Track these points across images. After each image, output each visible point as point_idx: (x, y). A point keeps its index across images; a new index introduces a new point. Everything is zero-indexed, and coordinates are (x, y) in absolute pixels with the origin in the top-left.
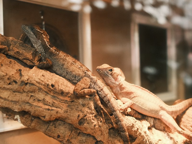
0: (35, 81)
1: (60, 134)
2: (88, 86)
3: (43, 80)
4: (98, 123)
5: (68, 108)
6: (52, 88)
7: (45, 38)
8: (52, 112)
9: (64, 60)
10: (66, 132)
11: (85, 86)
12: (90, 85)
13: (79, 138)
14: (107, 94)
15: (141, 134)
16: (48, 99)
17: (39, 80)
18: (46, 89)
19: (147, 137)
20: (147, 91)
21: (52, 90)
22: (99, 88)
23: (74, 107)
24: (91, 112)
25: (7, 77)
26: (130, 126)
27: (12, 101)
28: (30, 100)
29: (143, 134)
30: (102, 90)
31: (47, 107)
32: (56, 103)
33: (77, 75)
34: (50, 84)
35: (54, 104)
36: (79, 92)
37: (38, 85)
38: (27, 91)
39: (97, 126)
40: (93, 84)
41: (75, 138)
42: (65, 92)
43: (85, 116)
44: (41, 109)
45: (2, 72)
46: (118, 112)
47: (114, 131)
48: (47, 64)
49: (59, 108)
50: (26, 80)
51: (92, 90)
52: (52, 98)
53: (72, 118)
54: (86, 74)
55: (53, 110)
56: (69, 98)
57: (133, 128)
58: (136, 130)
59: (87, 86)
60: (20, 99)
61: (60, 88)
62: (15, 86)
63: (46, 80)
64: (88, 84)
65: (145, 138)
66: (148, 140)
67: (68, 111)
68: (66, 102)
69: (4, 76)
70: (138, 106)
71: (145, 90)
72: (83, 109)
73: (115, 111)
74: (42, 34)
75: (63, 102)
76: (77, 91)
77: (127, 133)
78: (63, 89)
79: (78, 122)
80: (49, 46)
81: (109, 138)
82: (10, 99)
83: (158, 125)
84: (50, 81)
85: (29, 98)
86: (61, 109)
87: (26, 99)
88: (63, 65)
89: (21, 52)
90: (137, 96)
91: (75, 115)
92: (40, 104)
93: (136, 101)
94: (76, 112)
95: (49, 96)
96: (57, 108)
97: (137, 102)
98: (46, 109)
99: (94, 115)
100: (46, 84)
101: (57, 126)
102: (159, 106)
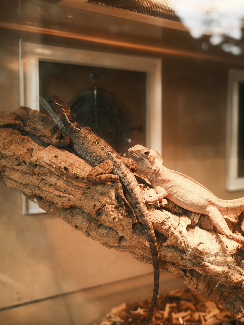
0: (44, 162)
1: (77, 224)
2: (109, 171)
3: (54, 161)
4: (118, 216)
5: (82, 196)
6: (65, 172)
7: (65, 112)
8: (63, 199)
9: (85, 138)
10: (84, 223)
11: (103, 171)
12: (113, 169)
13: (100, 230)
14: (130, 181)
15: (174, 234)
16: (61, 183)
17: (49, 162)
18: (57, 172)
19: (183, 238)
20: (192, 180)
21: (65, 174)
22: (123, 173)
23: (90, 195)
24: (110, 202)
25: (15, 157)
26: (160, 222)
27: (22, 184)
28: (40, 184)
29: (177, 233)
30: (125, 176)
31: (58, 193)
32: (69, 189)
33: (98, 157)
34: (63, 167)
35: (66, 190)
36: (93, 178)
37: (48, 167)
38: (37, 173)
39: (117, 220)
40: (117, 169)
41: (95, 231)
42: (80, 177)
43: (104, 206)
44: (51, 195)
45: (10, 151)
46: (142, 205)
47: (141, 227)
48: (64, 143)
49: (72, 195)
50: (35, 161)
51: (113, 176)
52: (65, 183)
53: (87, 208)
54: (110, 155)
55: (64, 196)
56: (85, 184)
57: (164, 226)
58: (167, 228)
59: (106, 170)
60: (30, 183)
61: (73, 172)
62: (24, 168)
63: (57, 163)
64: (108, 169)
65: (179, 239)
66: (184, 242)
67: (82, 199)
68: (80, 189)
69: (11, 156)
70: (176, 198)
71: (188, 178)
72: (101, 198)
73: (138, 203)
74: (61, 107)
75: (77, 189)
76: (90, 177)
77: (153, 232)
78: (78, 174)
79: (94, 212)
80: (69, 122)
81: (132, 234)
82: (20, 181)
83: (205, 223)
84: (63, 163)
85: (39, 181)
86: (74, 196)
87: (36, 183)
88: (83, 144)
89: (38, 128)
90: (175, 186)
91: (90, 205)
92: (51, 189)
93: (174, 191)
94: (91, 201)
95: (62, 180)
96: (70, 194)
97: (175, 193)
98: (57, 195)
99: (113, 206)
100: (58, 166)
101: (74, 214)
102: (207, 200)
